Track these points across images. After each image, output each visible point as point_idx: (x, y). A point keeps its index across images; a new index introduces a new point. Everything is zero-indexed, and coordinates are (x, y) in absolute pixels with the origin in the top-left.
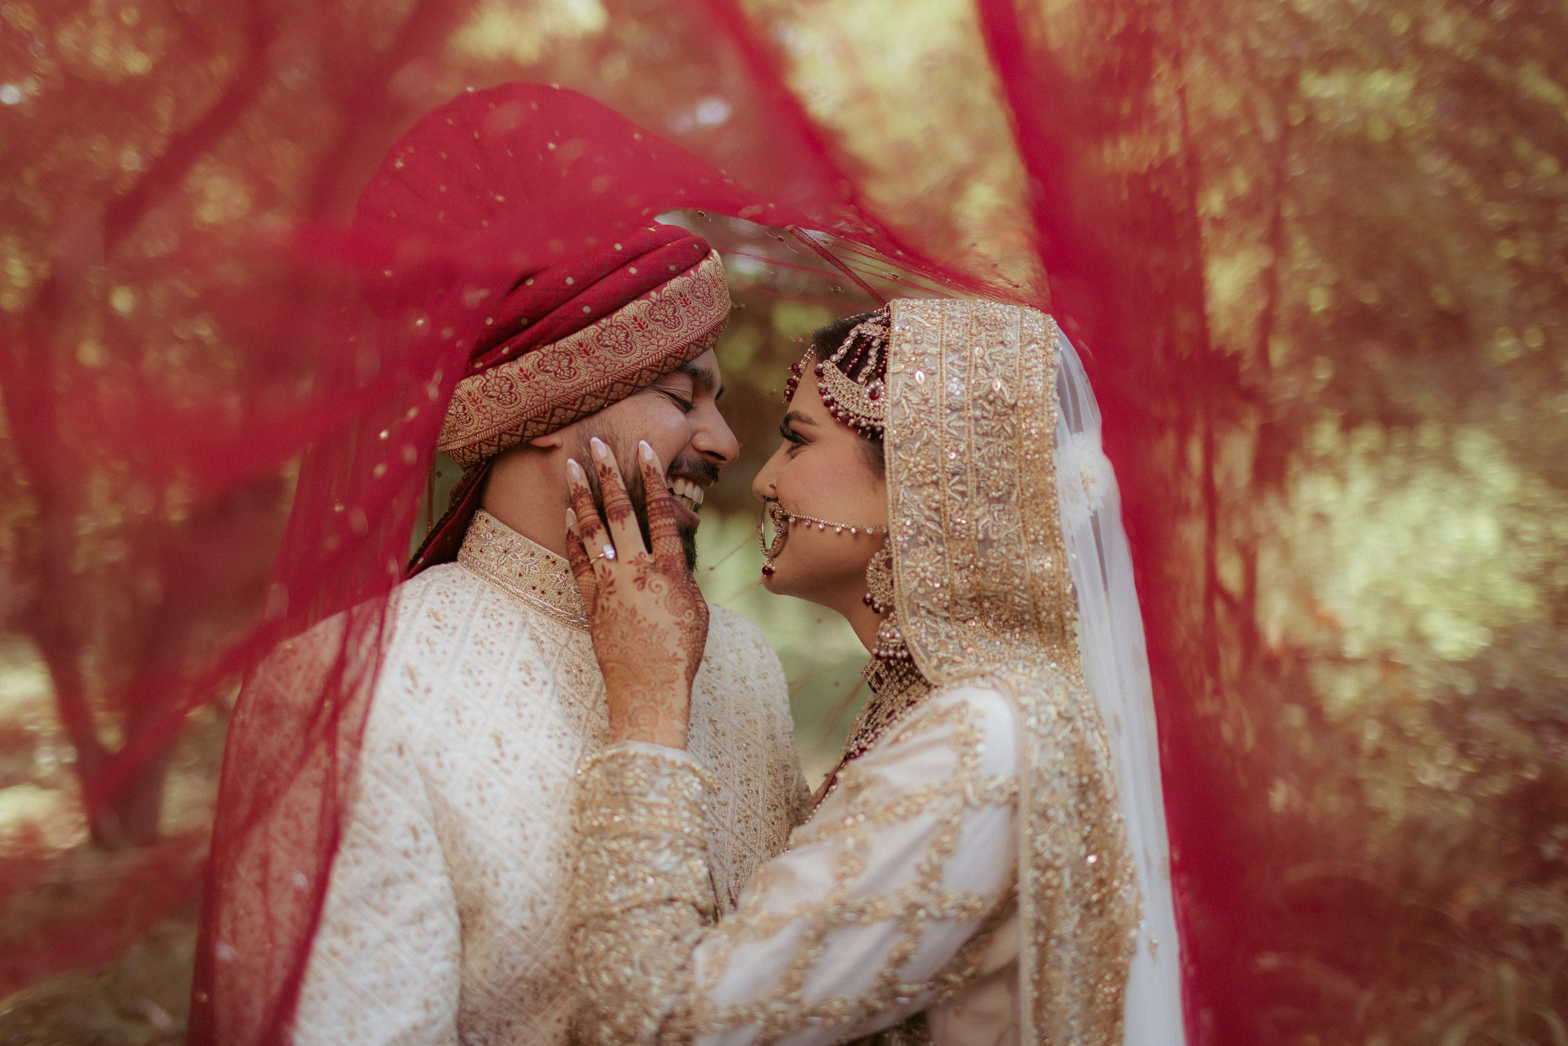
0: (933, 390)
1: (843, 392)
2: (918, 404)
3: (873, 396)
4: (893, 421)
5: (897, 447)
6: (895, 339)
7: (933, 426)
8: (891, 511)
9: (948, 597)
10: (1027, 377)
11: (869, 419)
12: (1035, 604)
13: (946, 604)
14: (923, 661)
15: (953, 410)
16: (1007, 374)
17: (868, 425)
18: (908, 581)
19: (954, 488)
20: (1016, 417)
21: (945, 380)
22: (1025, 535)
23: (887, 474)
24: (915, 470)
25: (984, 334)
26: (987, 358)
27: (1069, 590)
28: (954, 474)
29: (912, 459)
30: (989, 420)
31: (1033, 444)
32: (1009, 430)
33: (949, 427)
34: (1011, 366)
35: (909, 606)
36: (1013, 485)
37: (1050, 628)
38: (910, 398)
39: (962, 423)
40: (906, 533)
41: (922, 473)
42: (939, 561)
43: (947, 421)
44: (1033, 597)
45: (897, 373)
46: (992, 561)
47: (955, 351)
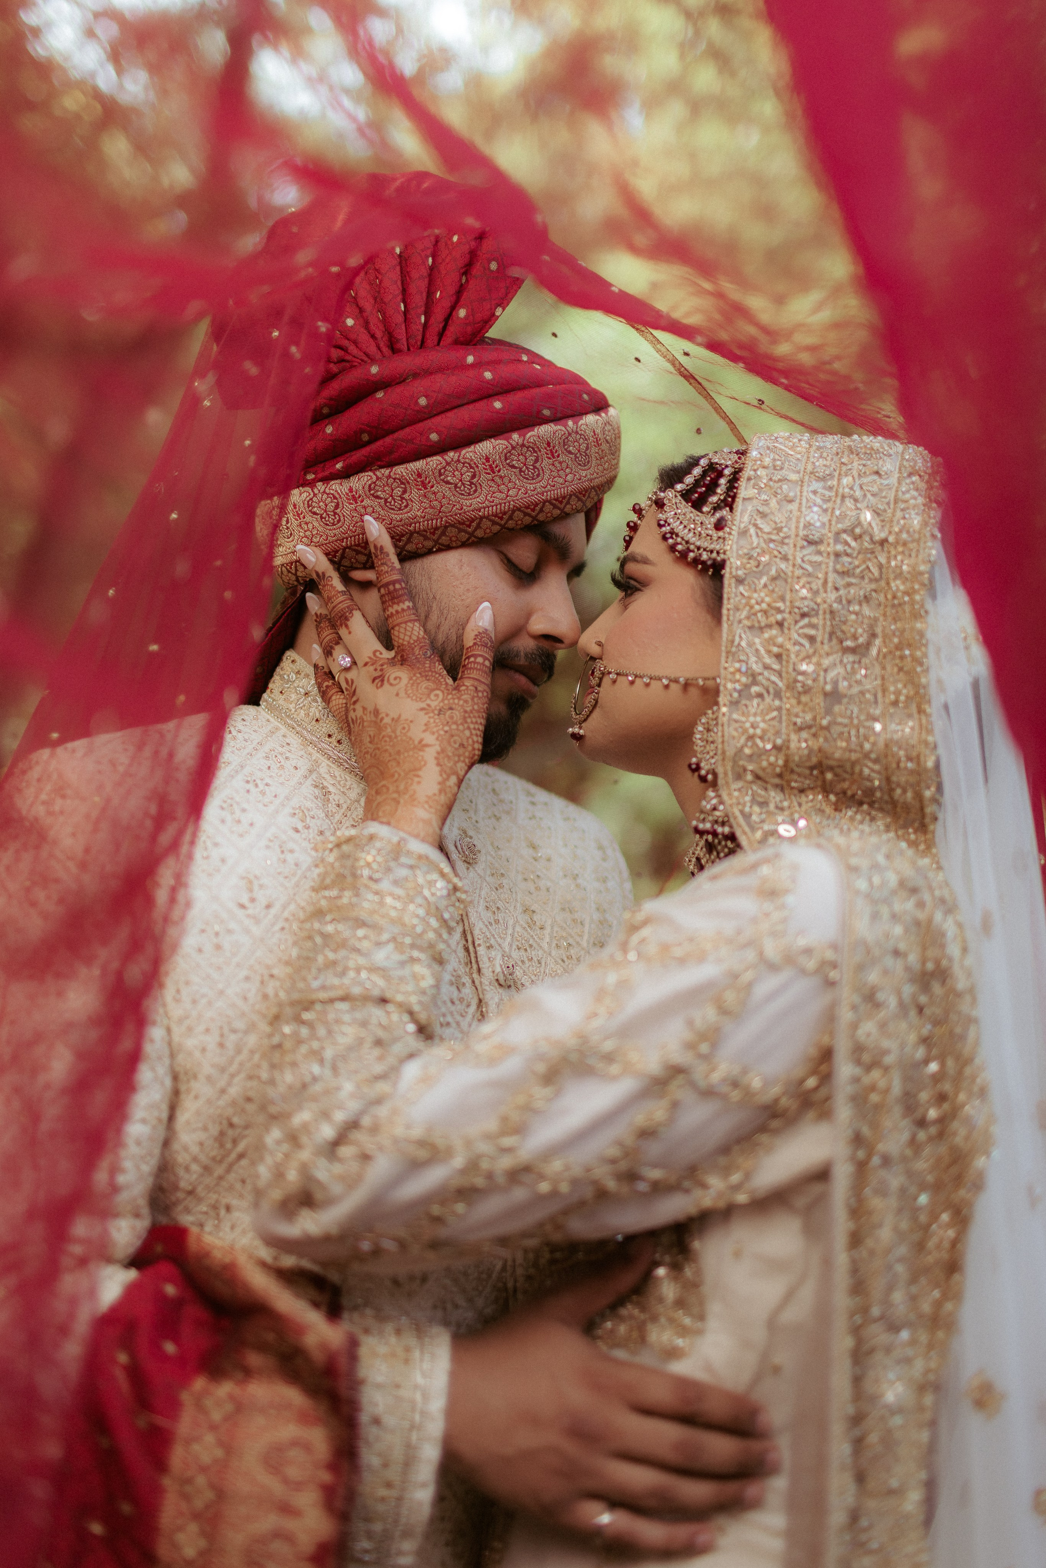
0: (789, 519)
1: (685, 523)
2: (769, 533)
3: (719, 526)
4: (737, 550)
5: (740, 581)
6: (750, 464)
7: (785, 558)
8: (724, 654)
9: (781, 762)
10: (902, 510)
11: (712, 552)
12: (888, 780)
13: (778, 770)
14: (745, 833)
15: (811, 543)
16: (880, 506)
17: (710, 559)
18: (734, 738)
19: (801, 631)
20: (885, 555)
21: (804, 509)
22: (884, 696)
23: (724, 612)
24: (757, 607)
25: (855, 464)
26: (856, 488)
27: (930, 764)
28: (804, 615)
29: (755, 595)
30: (852, 558)
31: (903, 583)
32: (876, 571)
33: (803, 561)
34: (885, 497)
35: (733, 767)
36: (874, 635)
37: (907, 808)
38: (761, 526)
39: (818, 558)
40: (738, 681)
41: (765, 612)
42: (773, 719)
43: (801, 555)
44: (886, 769)
45: (749, 499)
46: (840, 720)
47: (819, 479)
